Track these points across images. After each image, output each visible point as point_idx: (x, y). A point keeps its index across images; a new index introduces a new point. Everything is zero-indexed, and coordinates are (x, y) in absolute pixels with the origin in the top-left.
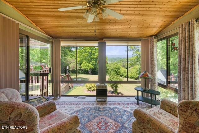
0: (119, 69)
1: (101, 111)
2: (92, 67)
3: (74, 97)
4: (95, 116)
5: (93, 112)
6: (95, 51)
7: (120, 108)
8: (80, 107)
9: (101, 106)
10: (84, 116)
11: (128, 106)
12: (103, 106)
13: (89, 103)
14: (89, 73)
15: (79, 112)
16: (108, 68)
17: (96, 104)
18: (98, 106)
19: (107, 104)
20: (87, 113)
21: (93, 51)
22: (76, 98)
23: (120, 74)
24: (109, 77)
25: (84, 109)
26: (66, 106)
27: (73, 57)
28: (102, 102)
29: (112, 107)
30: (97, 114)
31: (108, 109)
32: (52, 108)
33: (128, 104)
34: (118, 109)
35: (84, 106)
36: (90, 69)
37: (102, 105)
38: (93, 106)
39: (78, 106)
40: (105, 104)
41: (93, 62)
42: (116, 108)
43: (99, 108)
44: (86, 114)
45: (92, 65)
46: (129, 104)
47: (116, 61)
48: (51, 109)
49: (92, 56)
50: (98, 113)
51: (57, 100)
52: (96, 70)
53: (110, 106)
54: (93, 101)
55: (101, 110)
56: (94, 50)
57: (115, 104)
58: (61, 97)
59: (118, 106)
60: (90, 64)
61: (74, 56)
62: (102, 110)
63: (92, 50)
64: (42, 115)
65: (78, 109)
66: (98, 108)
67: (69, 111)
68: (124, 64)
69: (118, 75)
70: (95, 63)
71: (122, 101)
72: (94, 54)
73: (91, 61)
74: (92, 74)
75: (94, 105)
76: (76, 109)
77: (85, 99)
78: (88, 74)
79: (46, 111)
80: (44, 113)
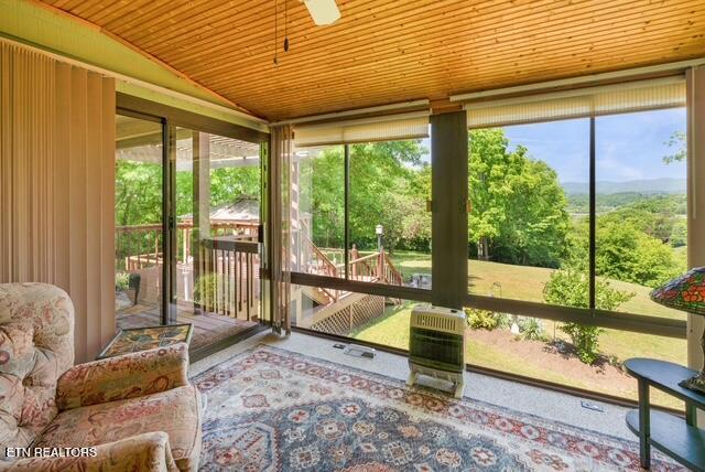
0: (626, 243)
1: (400, 436)
2: (493, 230)
3: (334, 343)
4: (357, 454)
5: (362, 429)
6: (502, 166)
7: (511, 451)
8: (327, 391)
9: (417, 415)
10: (315, 438)
11: (566, 459)
12: (426, 417)
13: (371, 384)
14: (480, 252)
15: (312, 411)
16: (569, 236)
17: (400, 395)
18: (403, 407)
19: (451, 409)
20: (335, 429)
21: (495, 166)
22: (342, 347)
23: (637, 269)
24: (550, 280)
25: (335, 405)
26: (285, 372)
27: (420, 194)
28: (434, 390)
29: (467, 430)
30: (374, 449)
31: (442, 436)
32: (165, 377)
33: (572, 444)
34: (494, 459)
35: (342, 392)
36: (486, 238)
37: (423, 405)
38: (382, 404)
39: (323, 383)
40: (440, 406)
41: (494, 211)
42: (488, 445)
43: (403, 419)
44: (330, 428)
45: (489, 222)
46: (581, 446)
47: (614, 210)
48: (159, 378)
49: (493, 188)
50: (378, 444)
51: (274, 345)
52: (508, 245)
53: (458, 426)
54: (394, 380)
55: (406, 431)
56: (498, 161)
57: (491, 421)
58: (293, 335)
59: (503, 441)
60: (484, 220)
61: (421, 191)
62: (407, 436)
63: (490, 164)
64: (124, 395)
65: (316, 396)
66: (394, 418)
67: (282, 396)
68: (661, 222)
69: (623, 270)
70: (504, 217)
71: (548, 416)
72: (499, 178)
73: (487, 207)
74: (490, 260)
75: (388, 396)
76: (307, 396)
77: (368, 361)
78: (477, 259)
79: (140, 382)
80: (130, 389)
